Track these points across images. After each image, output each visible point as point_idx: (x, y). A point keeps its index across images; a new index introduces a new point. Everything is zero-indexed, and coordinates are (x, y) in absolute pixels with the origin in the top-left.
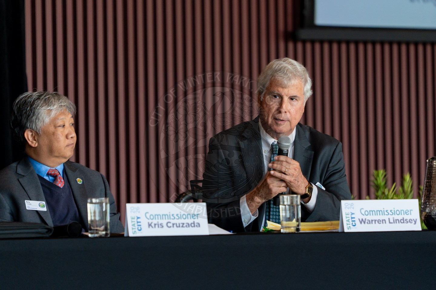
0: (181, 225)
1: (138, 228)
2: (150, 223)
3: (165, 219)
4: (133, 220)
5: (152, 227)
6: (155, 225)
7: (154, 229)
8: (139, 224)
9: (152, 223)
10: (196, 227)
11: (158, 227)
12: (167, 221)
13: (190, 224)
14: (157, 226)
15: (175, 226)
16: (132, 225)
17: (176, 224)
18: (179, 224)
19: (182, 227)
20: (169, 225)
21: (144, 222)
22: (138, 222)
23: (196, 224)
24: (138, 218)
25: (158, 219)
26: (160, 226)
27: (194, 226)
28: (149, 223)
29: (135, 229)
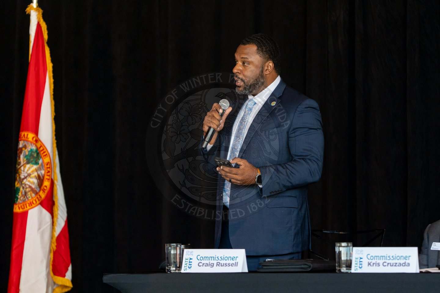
0: (394, 264)
1: (360, 266)
2: (370, 262)
3: (383, 259)
4: (357, 260)
5: (371, 266)
6: (374, 264)
7: (372, 267)
8: (361, 263)
9: (371, 262)
11: (376, 266)
12: (384, 261)
13: (402, 263)
14: (375, 265)
15: (389, 265)
16: (355, 264)
17: (391, 264)
18: (393, 264)
19: (395, 266)
20: (385, 264)
21: (365, 262)
23: (406, 264)
24: (361, 258)
25: (377, 259)
26: (377, 265)
27: (405, 266)
28: (369, 262)
29: (357, 267)
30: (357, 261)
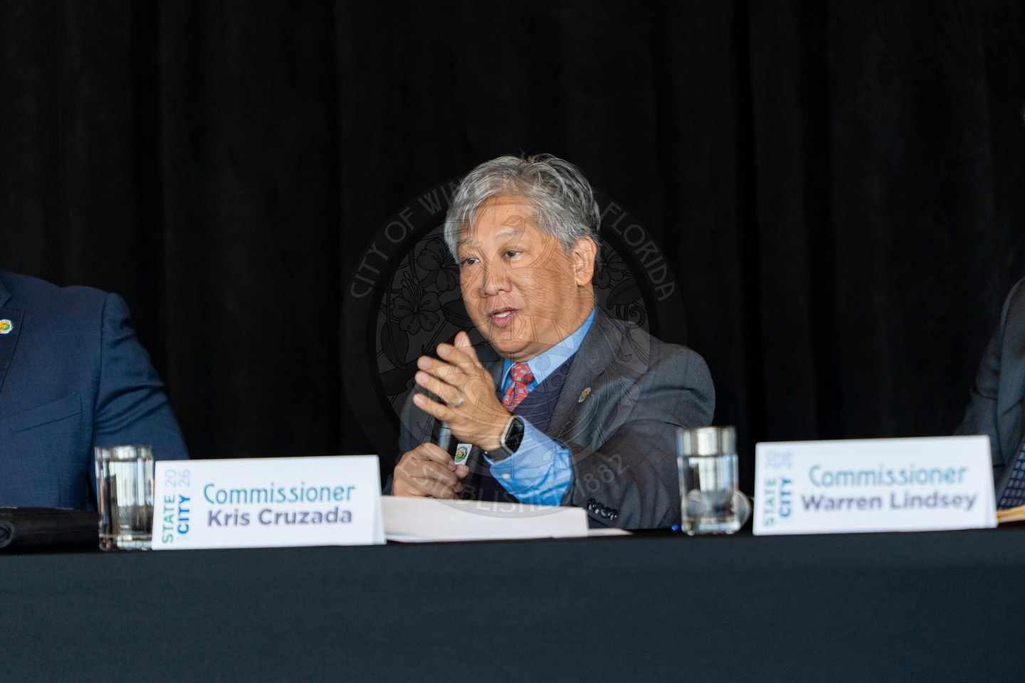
0: (299, 517)
2: (214, 514)
3: (259, 501)
4: (169, 506)
5: (219, 523)
6: (227, 517)
7: (223, 528)
8: (184, 515)
9: (219, 512)
10: (339, 524)
11: (236, 523)
12: (263, 506)
13: (324, 513)
14: (231, 521)
15: (282, 519)
16: (165, 519)
17: (287, 515)
18: (295, 515)
19: (302, 521)
20: (266, 517)
21: (199, 510)
22: (181, 511)
23: (340, 515)
24: (184, 499)
25: (238, 501)
26: (240, 520)
27: (336, 520)
28: (211, 513)
29: (172, 528)
30: (173, 509)
